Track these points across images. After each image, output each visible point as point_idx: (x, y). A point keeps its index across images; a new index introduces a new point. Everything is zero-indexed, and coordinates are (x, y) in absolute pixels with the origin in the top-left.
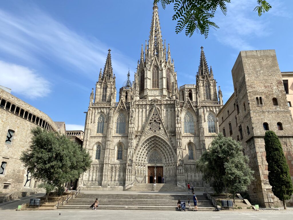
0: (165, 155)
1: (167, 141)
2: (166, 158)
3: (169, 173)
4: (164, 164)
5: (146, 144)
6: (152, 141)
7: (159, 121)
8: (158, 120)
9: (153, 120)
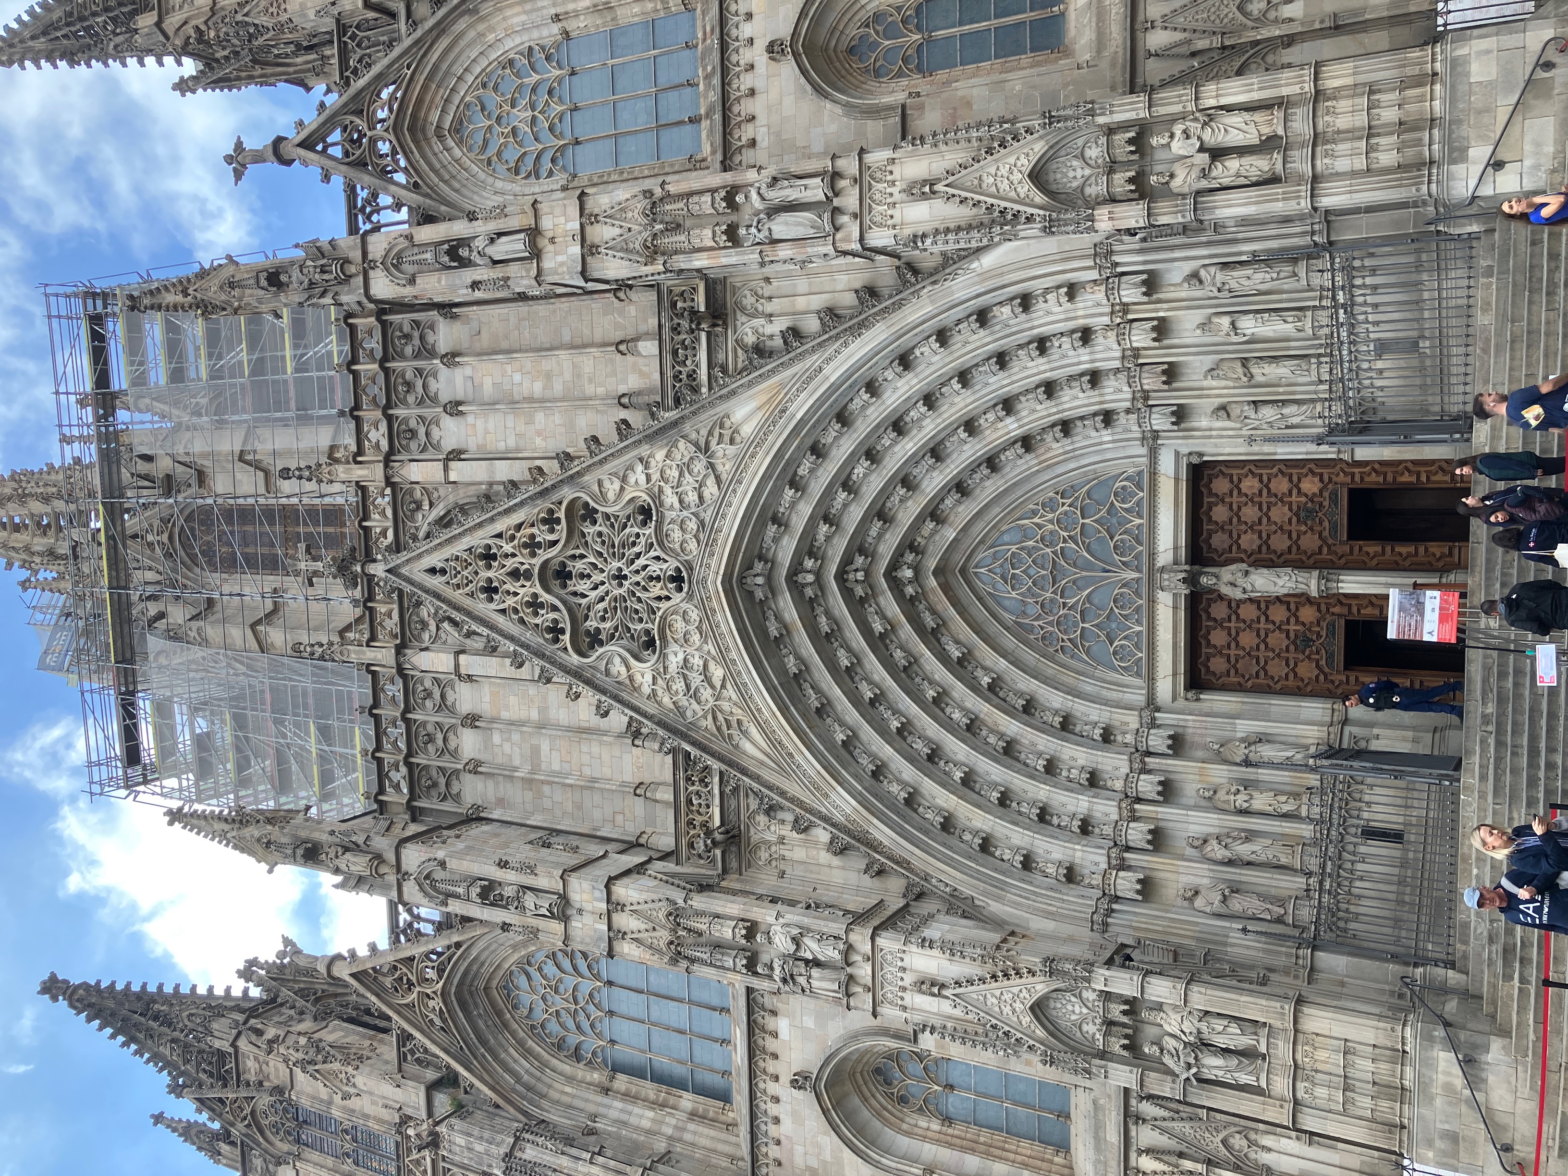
0: (1012, 427)
1: (800, 408)
2: (1066, 427)
3: (1281, 371)
4: (1152, 441)
5: (852, 715)
6: (823, 620)
7: (550, 521)
8: (543, 535)
9: (545, 597)
